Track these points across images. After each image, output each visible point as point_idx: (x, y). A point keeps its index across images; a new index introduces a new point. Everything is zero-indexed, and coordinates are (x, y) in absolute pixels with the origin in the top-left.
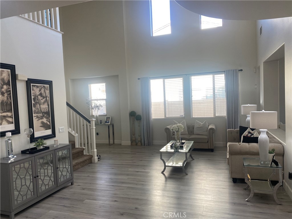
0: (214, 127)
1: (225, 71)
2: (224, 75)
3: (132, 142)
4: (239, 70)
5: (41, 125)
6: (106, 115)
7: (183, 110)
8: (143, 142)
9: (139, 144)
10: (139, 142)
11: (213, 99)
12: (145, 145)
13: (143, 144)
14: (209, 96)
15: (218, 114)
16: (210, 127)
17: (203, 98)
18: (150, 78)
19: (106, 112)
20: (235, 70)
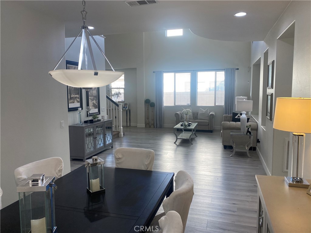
0: (213, 113)
1: (225, 69)
2: (224, 72)
3: (146, 125)
4: (236, 69)
5: (93, 105)
6: (124, 102)
7: (190, 100)
8: (155, 125)
9: (152, 126)
10: (152, 125)
11: (214, 91)
12: (157, 127)
13: (155, 127)
14: (212, 88)
15: (218, 104)
16: (211, 113)
17: (207, 90)
18: (163, 72)
19: (124, 99)
20: (233, 69)
